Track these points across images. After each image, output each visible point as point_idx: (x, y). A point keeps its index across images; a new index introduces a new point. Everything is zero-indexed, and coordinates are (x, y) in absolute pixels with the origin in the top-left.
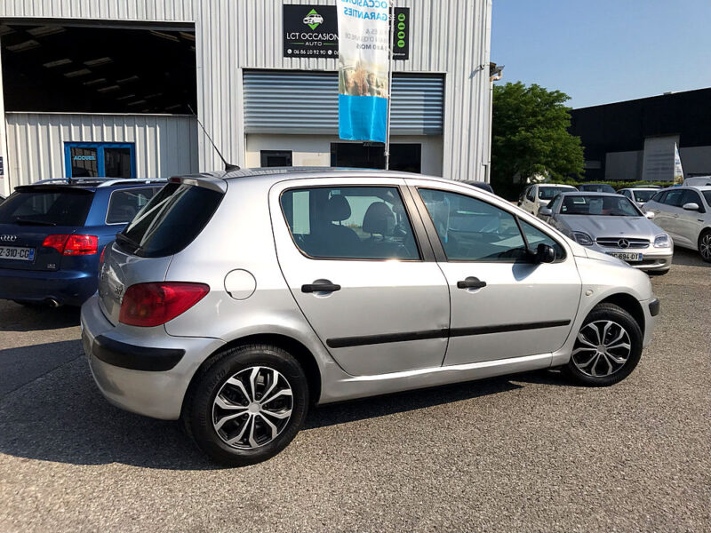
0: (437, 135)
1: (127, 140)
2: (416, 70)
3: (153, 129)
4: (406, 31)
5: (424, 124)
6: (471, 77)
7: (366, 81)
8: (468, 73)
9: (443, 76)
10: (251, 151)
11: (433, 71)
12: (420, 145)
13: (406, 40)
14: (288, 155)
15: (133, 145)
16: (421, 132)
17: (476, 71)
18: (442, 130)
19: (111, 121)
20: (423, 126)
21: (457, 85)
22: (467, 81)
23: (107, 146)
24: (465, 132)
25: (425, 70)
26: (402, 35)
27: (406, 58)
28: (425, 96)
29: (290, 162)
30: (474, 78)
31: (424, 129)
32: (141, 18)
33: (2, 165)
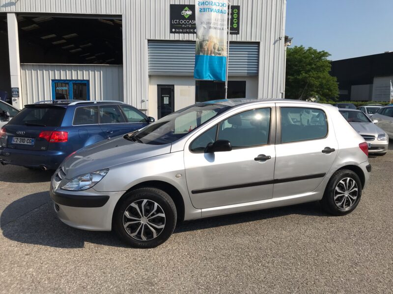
0: (255, 76)
1: (85, 79)
2: (243, 40)
3: (99, 73)
4: (238, 18)
5: (248, 70)
6: (274, 44)
7: (212, 48)
8: (272, 42)
9: (258, 43)
10: (152, 85)
11: (253, 41)
12: (245, 82)
13: (238, 23)
14: (173, 87)
15: (88, 81)
16: (246, 74)
17: (277, 41)
18: (258, 73)
19: (76, 68)
20: (246, 71)
21: (266, 48)
22: (272, 46)
23: (74, 82)
24: (271, 75)
25: (248, 40)
26: (236, 21)
27: (238, 33)
28: (248, 54)
29: (173, 90)
30: (276, 44)
31: (248, 73)
32: (93, 12)
33: (18, 92)
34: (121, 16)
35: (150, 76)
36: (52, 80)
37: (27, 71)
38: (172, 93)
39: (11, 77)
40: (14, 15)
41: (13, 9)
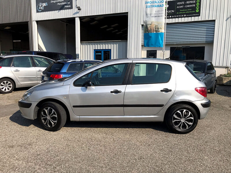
0: (211, 43)
1: (109, 49)
2: (203, 20)
3: (116, 45)
4: (200, 6)
5: (206, 39)
6: (227, 20)
7: (154, 28)
8: (225, 18)
9: (214, 21)
10: (144, 51)
11: (210, 19)
12: (205, 47)
13: (200, 9)
14: (156, 51)
15: (111, 50)
16: (205, 42)
17: (229, 18)
18: (213, 41)
19: (105, 43)
20: (205, 40)
21: (220, 24)
22: (225, 22)
23: (104, 50)
24: (223, 41)
25: (207, 19)
26: (198, 7)
27: (199, 15)
28: (206, 29)
29: (156, 53)
30: (228, 21)
31: (206, 41)
32: (114, 13)
33: (79, 56)
34: (127, 13)
35: (142, 46)
36: (94, 50)
37: (86, 46)
38: (155, 55)
39: (76, 49)
40: (78, 18)
41: (78, 15)
